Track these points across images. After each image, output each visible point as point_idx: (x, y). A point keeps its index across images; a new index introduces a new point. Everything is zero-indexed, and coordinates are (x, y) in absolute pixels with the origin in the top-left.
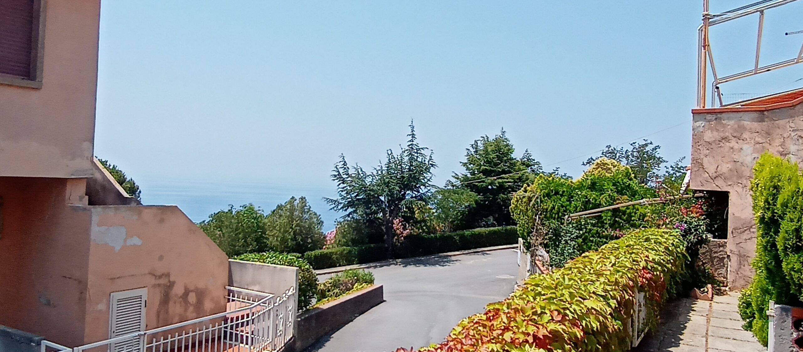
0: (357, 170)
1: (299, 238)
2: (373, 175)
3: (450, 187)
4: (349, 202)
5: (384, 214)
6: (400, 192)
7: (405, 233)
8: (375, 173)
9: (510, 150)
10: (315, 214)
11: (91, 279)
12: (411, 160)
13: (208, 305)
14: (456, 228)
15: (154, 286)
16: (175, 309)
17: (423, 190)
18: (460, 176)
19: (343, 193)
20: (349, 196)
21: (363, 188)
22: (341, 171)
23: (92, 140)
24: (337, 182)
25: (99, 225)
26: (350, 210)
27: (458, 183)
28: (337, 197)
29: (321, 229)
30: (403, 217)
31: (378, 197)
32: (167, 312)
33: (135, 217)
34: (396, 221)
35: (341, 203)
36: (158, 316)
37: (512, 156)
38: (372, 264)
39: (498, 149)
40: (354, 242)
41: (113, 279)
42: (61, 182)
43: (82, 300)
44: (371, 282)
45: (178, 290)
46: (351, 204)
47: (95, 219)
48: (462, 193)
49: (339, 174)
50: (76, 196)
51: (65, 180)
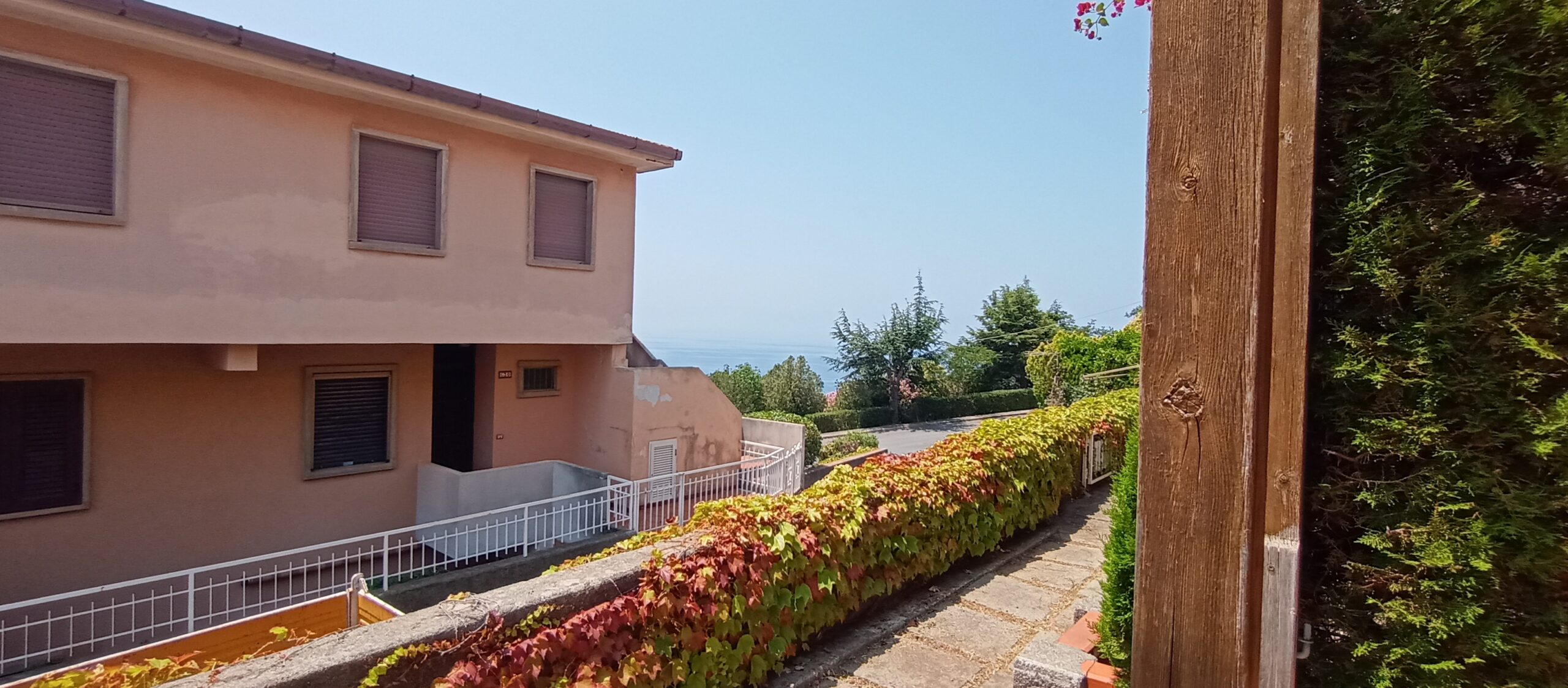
0: (859, 326)
1: (798, 399)
2: (876, 332)
3: (964, 344)
4: (851, 361)
5: (890, 375)
6: (907, 350)
7: (913, 395)
8: (879, 329)
9: (1034, 301)
10: (815, 374)
11: (635, 429)
12: (919, 314)
13: (725, 456)
14: (971, 388)
15: (682, 438)
16: (699, 457)
17: (932, 348)
18: (976, 331)
19: (844, 352)
20: (850, 355)
21: (866, 347)
22: (842, 328)
23: (630, 312)
24: (837, 340)
25: (640, 384)
26: (852, 370)
27: (973, 340)
28: (837, 356)
29: (821, 390)
30: (910, 377)
31: (882, 356)
32: (692, 459)
33: (667, 378)
34: (903, 382)
35: (841, 363)
36: (686, 464)
37: (1037, 308)
38: (877, 429)
39: (1020, 302)
40: (857, 405)
41: (651, 430)
42: (607, 348)
43: (628, 447)
44: (875, 445)
45: (701, 442)
46: (853, 364)
47: (637, 379)
48: (978, 352)
49: (840, 332)
50: (619, 359)
51: (611, 346)
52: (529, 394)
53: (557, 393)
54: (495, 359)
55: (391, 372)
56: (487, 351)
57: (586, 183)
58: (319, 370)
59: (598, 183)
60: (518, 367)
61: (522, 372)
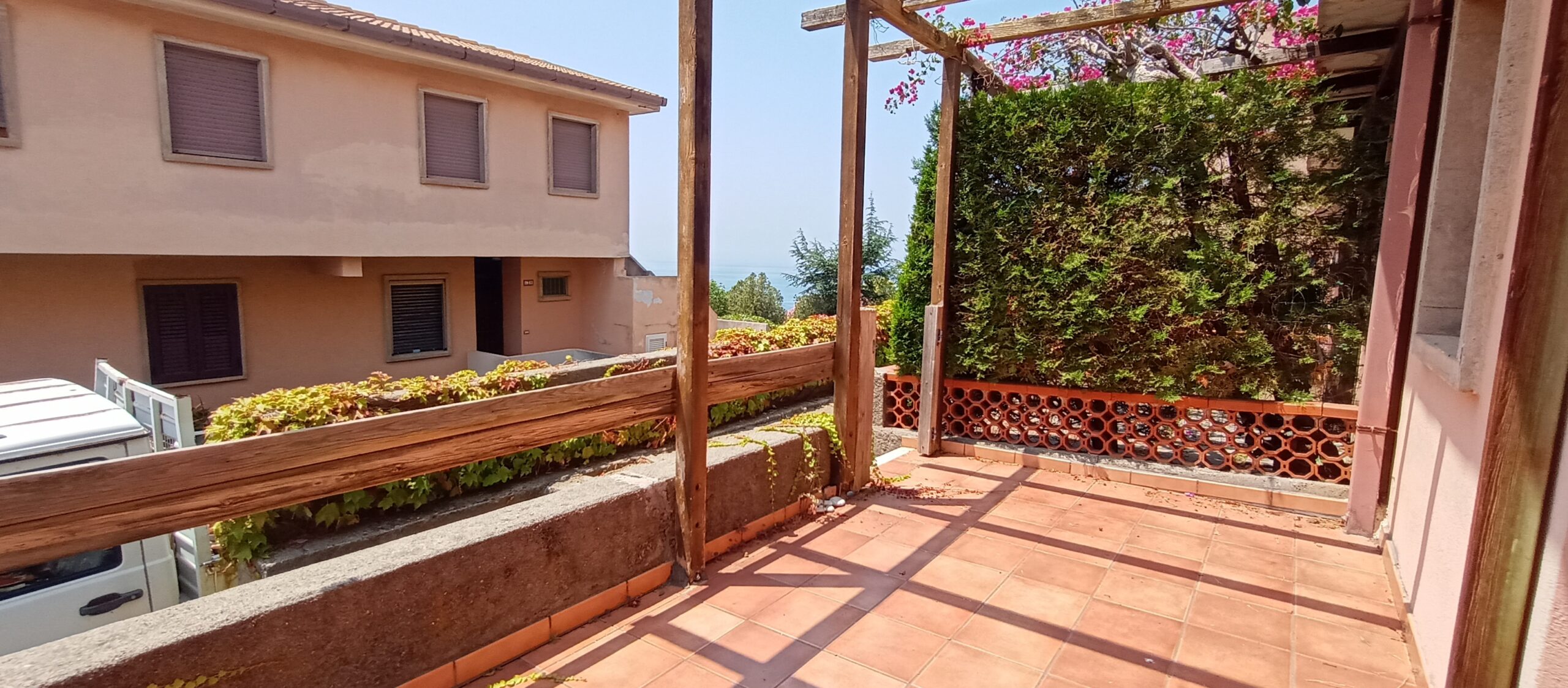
0: (815, 245)
1: (759, 313)
2: (832, 250)
4: (808, 277)
8: (834, 247)
10: (775, 290)
11: (634, 325)
15: (671, 332)
17: (882, 264)
19: (802, 269)
20: (808, 272)
21: (823, 264)
22: (800, 246)
24: (795, 258)
25: (638, 289)
26: (809, 285)
28: (796, 273)
29: (781, 302)
33: (658, 284)
35: (800, 279)
41: (647, 326)
42: (610, 261)
43: (629, 339)
46: (810, 279)
47: (635, 285)
49: (798, 250)
50: (619, 269)
51: (612, 260)
52: (548, 298)
53: (568, 298)
54: (520, 270)
55: (444, 280)
56: (514, 263)
57: (590, 126)
58: (394, 278)
59: (600, 126)
60: (538, 276)
61: (541, 281)
